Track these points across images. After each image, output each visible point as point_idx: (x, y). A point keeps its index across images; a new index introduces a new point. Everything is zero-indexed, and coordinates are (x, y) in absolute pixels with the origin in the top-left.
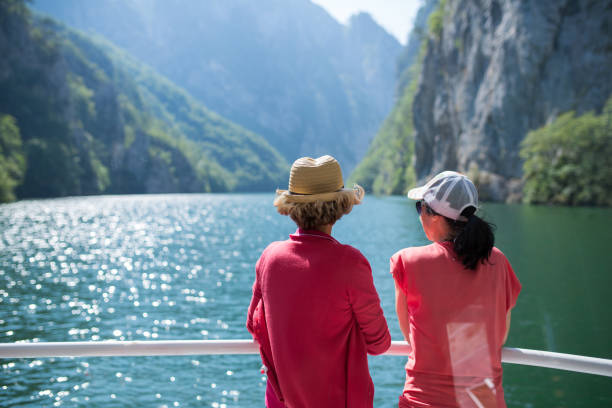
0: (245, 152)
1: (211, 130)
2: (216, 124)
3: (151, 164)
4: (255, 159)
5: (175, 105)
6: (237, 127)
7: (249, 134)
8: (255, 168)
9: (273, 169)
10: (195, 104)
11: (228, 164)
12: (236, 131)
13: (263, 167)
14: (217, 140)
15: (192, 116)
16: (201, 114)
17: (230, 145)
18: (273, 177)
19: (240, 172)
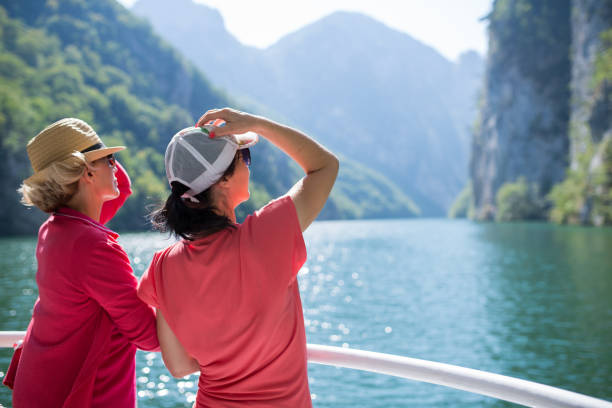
0: (367, 187)
4: (375, 193)
6: (359, 166)
7: (371, 172)
8: (376, 201)
9: (391, 200)
11: (355, 197)
13: (383, 199)
17: (355, 182)
18: (392, 207)
19: (365, 204)
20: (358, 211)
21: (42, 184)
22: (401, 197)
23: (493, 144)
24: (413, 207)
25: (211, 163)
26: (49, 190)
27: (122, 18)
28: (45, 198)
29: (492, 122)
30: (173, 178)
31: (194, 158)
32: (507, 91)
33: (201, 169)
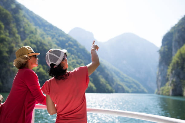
0: (133, 84)
1: (125, 80)
2: (126, 78)
3: (118, 88)
4: (135, 86)
5: (118, 74)
6: (131, 78)
7: (134, 80)
8: (135, 88)
10: (121, 73)
11: (129, 87)
12: (131, 79)
13: (137, 88)
14: (127, 82)
15: (121, 76)
16: (123, 76)
17: (129, 83)
18: (139, 90)
19: (132, 89)
20: (130, 91)
21: (18, 61)
22: (142, 87)
23: (160, 78)
24: (146, 90)
26: (19, 63)
27: (80, 47)
28: (18, 65)
29: (160, 73)
30: (50, 63)
31: (55, 57)
32: (162, 67)
33: (58, 59)
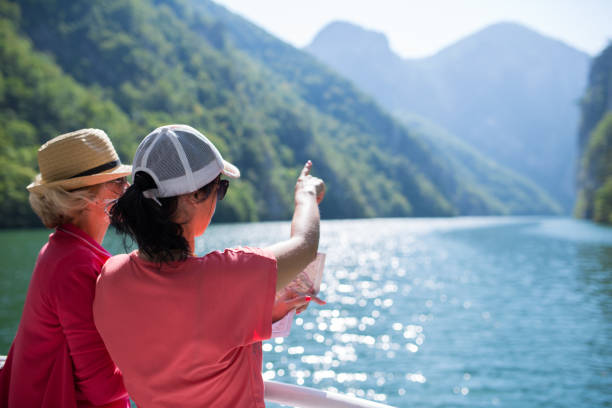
0: (515, 191)
4: (521, 195)
8: (522, 202)
9: (535, 200)
13: (528, 200)
19: (512, 204)
20: (506, 209)
22: (545, 198)
24: (556, 207)
25: (193, 171)
30: (143, 168)
33: (180, 172)
